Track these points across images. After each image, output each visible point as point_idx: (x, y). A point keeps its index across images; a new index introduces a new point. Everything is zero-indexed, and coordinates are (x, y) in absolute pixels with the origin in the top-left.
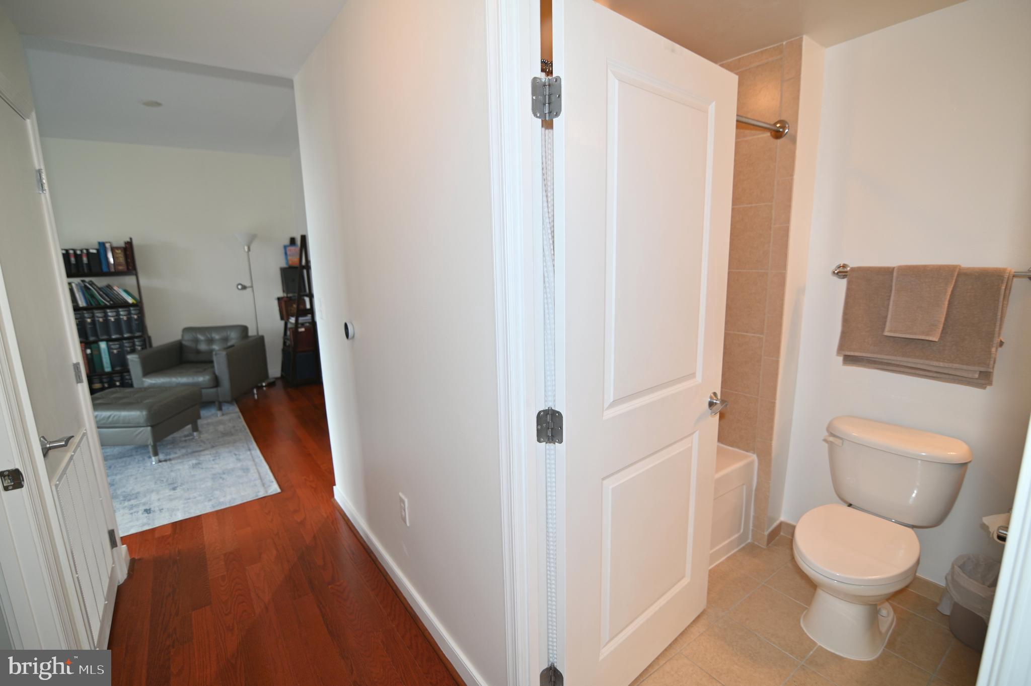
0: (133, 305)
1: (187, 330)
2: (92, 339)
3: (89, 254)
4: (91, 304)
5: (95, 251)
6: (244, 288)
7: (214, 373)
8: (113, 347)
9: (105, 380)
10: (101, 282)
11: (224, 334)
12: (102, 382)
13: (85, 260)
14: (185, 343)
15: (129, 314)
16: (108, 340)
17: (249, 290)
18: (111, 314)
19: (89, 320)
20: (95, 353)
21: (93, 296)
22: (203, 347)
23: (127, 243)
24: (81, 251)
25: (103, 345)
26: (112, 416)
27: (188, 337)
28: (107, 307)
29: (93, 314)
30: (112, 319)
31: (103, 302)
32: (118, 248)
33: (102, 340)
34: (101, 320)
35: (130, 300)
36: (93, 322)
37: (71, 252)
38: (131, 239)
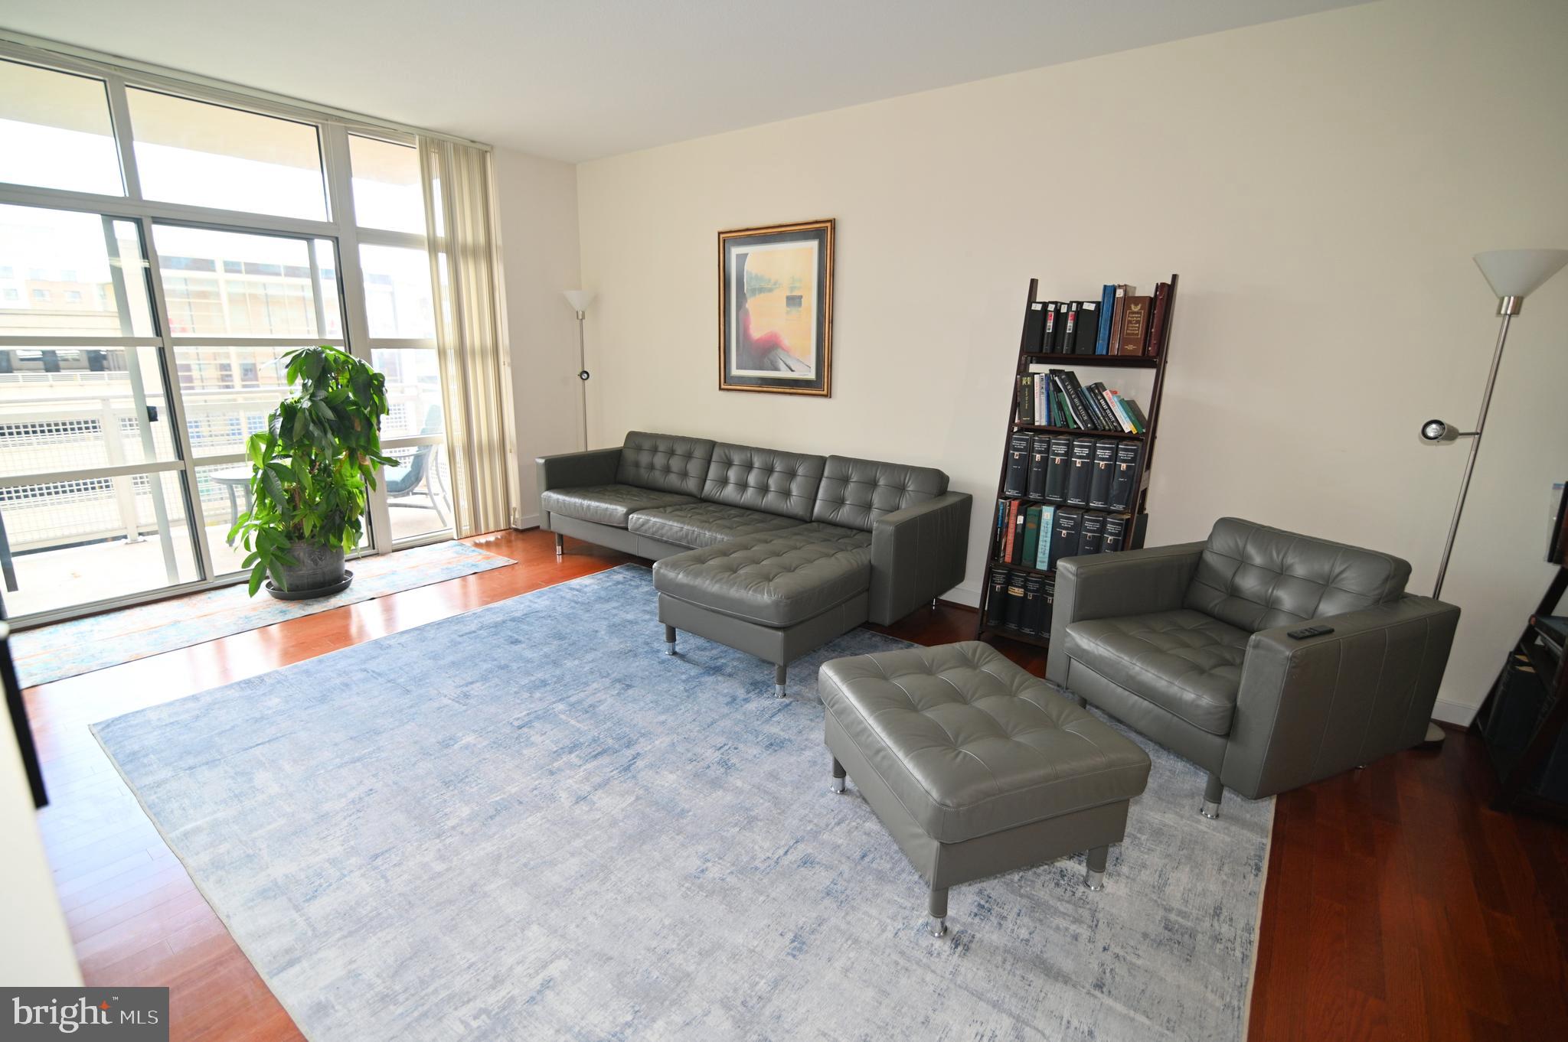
0: (1130, 437)
1: (1226, 524)
2: (1033, 496)
3: (1080, 313)
4: (1055, 425)
5: (1092, 307)
6: (1449, 434)
7: (1233, 698)
8: (1062, 521)
9: (1031, 586)
10: (1086, 375)
11: (1322, 566)
12: (1024, 587)
13: (1070, 324)
14: (1209, 557)
15: (1114, 457)
16: (1059, 507)
17: (1464, 445)
18: (1080, 450)
19: (1038, 457)
20: (1031, 526)
21: (1061, 406)
22: (1249, 583)
23: (1160, 287)
24: (1070, 305)
25: (1048, 513)
26: (882, 754)
27: (1222, 544)
28: (1078, 434)
29: (1049, 443)
30: (1078, 463)
31: (1076, 423)
32: (1138, 300)
33: (1049, 503)
34: (1058, 459)
35: (1128, 427)
36: (1045, 460)
37: (1051, 307)
38: (1175, 277)
